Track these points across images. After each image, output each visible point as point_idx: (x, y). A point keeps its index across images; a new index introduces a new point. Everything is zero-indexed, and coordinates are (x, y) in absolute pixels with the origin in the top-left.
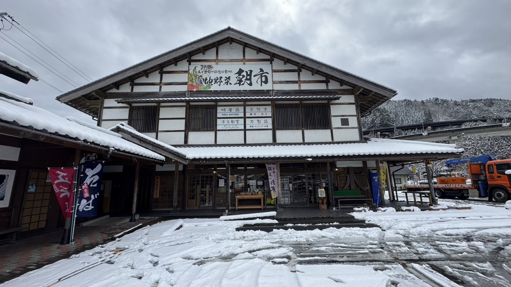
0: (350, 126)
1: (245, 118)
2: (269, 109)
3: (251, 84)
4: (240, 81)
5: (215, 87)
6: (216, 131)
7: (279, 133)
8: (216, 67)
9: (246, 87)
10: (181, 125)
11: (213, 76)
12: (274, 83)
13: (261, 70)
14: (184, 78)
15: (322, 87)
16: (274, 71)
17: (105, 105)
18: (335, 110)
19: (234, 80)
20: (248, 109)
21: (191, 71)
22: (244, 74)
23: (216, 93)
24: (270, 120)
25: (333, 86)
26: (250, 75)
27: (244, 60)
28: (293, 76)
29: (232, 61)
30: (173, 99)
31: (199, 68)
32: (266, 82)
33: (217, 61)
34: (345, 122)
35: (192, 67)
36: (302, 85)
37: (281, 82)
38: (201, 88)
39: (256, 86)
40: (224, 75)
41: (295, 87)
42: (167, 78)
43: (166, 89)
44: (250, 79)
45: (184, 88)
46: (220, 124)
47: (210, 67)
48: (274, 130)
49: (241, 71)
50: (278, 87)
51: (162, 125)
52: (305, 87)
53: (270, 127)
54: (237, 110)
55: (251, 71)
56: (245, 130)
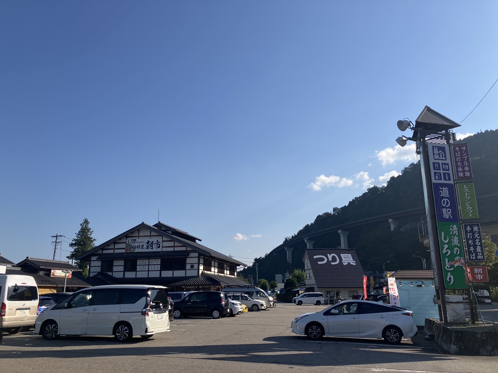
0: (194, 268)
1: (149, 265)
2: (159, 260)
3: (152, 249)
4: (148, 247)
5: (137, 250)
6: (136, 271)
7: (163, 272)
8: (138, 240)
9: (150, 250)
10: (122, 269)
11: (136, 245)
12: (163, 247)
13: (158, 241)
14: (124, 246)
15: (184, 249)
16: (163, 241)
17: (92, 260)
18: (189, 261)
19: (145, 246)
20: (150, 260)
21: (127, 243)
22: (150, 243)
23: (137, 253)
24: (159, 266)
25: (189, 249)
26: (152, 244)
27: (150, 236)
28: (171, 244)
29: (145, 236)
30: (119, 257)
31: (130, 241)
32: (159, 247)
33: (138, 237)
34: (192, 267)
35: (127, 240)
36: (175, 248)
37: (166, 247)
38: (131, 251)
39: (155, 249)
40: (141, 244)
41: (172, 249)
42: (117, 246)
43: (116, 251)
44: (152, 246)
45: (124, 251)
46: (138, 268)
47: (135, 240)
48: (161, 271)
49: (149, 242)
50: (164, 249)
51: (115, 269)
52: (177, 249)
53: (159, 269)
54: (146, 261)
55: (153, 242)
56: (148, 271)
